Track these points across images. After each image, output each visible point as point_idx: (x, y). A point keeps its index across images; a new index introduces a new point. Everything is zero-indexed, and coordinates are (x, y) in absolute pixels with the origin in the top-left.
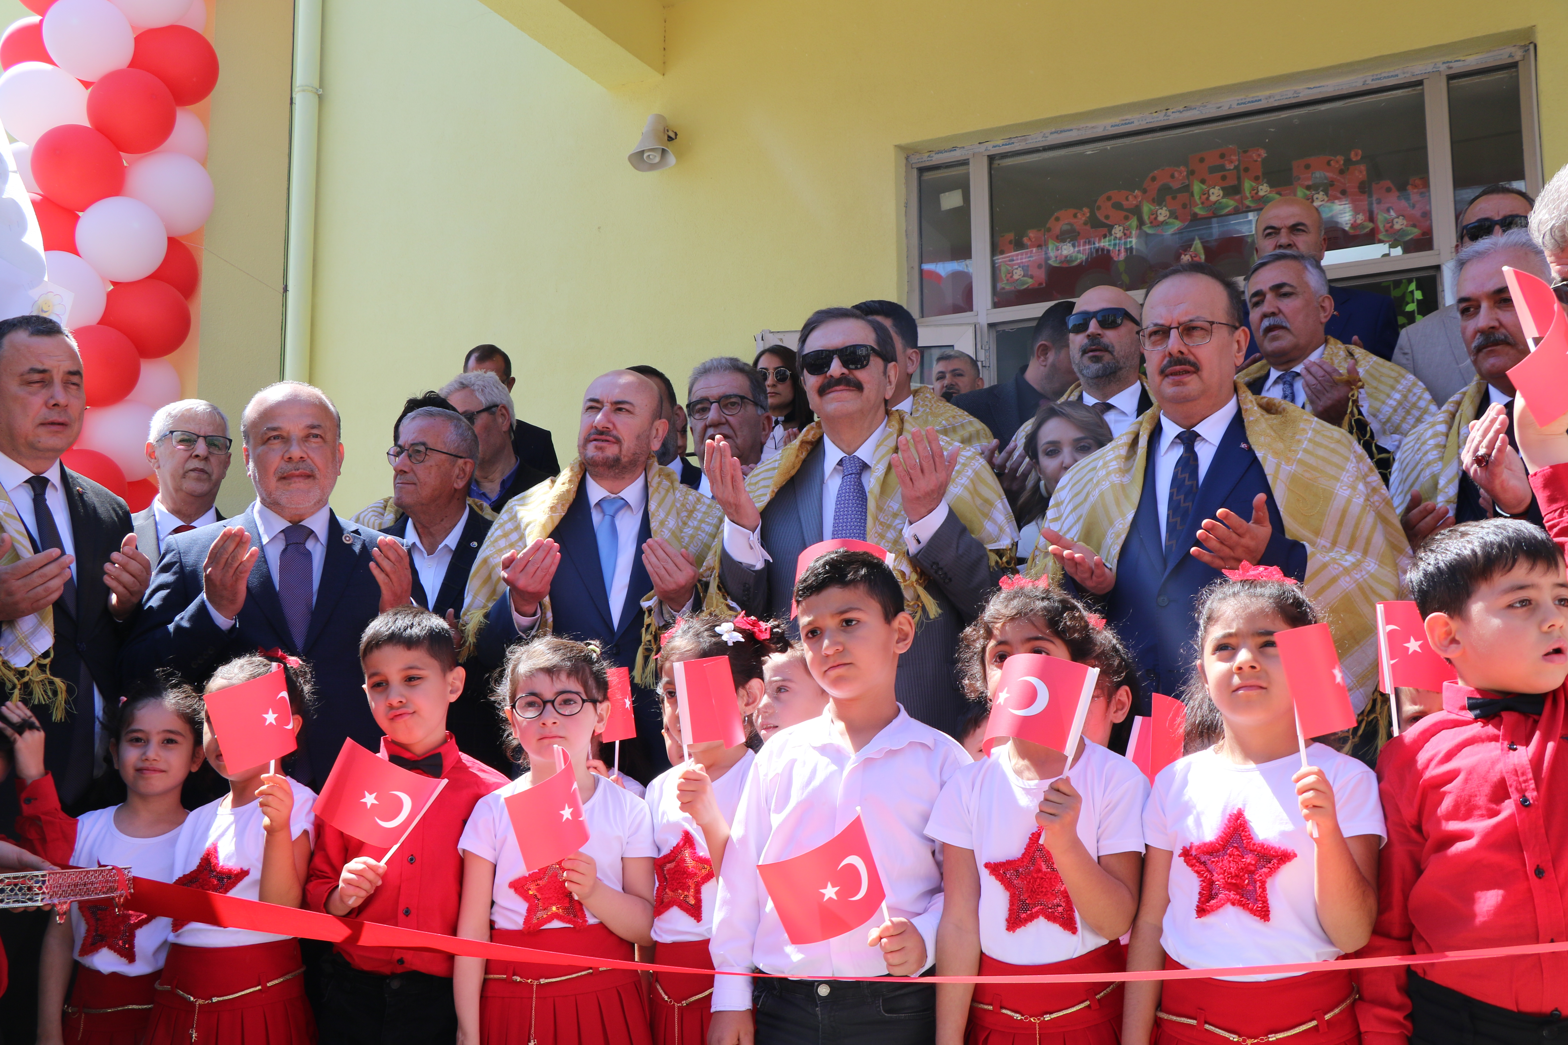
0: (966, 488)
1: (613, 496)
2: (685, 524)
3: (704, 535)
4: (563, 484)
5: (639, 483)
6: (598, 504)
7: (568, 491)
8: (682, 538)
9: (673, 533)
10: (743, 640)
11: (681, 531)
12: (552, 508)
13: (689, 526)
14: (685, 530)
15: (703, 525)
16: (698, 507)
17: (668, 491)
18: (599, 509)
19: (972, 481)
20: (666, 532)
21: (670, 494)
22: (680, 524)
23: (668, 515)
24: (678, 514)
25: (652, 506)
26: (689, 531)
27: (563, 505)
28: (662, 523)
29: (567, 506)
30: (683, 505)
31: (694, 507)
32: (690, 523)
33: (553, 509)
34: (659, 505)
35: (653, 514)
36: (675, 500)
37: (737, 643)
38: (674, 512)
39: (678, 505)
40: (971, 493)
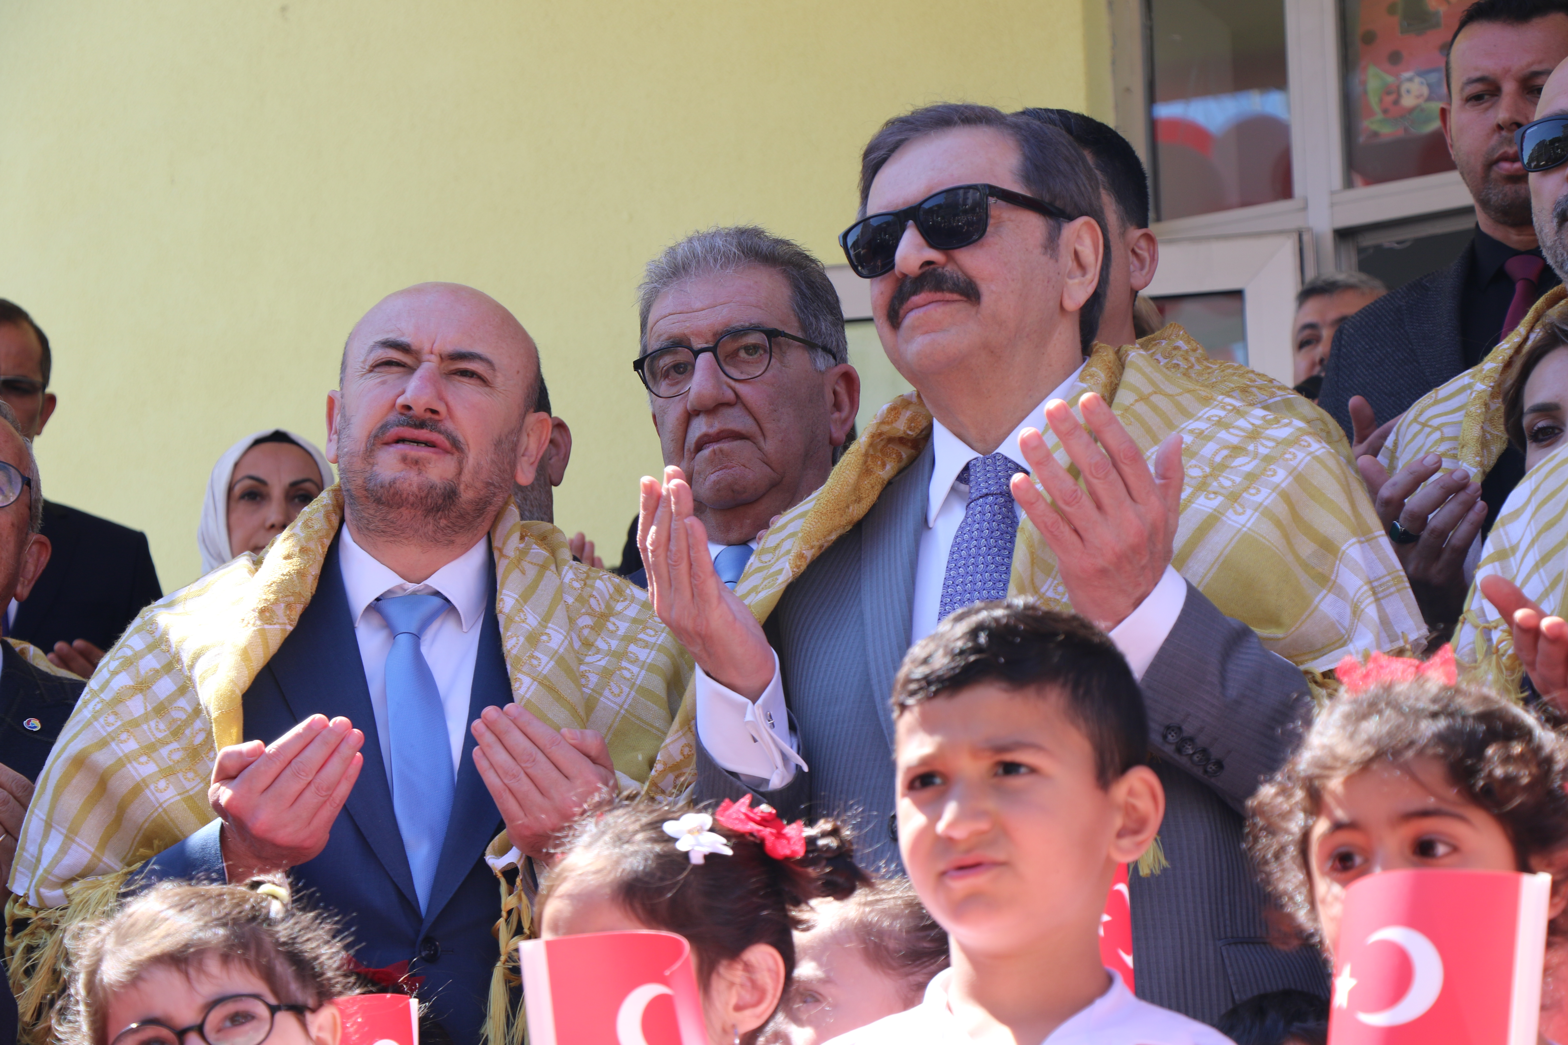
0: (1267, 513)
1: (411, 587)
2: (588, 644)
3: (635, 669)
4: (288, 557)
5: (476, 556)
6: (377, 606)
7: (301, 573)
8: (583, 675)
9: (561, 661)
10: (729, 852)
11: (581, 662)
12: (262, 611)
13: (598, 651)
14: (588, 659)
15: (633, 648)
16: (619, 607)
17: (543, 567)
18: (375, 620)
19: (1285, 496)
20: (544, 659)
21: (551, 574)
22: (577, 645)
23: (546, 619)
24: (571, 621)
25: (507, 601)
26: (596, 661)
27: (289, 606)
28: (533, 639)
29: (299, 609)
30: (580, 599)
31: (608, 606)
32: (600, 644)
33: (266, 614)
34: (526, 596)
35: (510, 619)
36: (561, 590)
37: (712, 858)
38: (560, 613)
39: (570, 600)
40: (1278, 524)
